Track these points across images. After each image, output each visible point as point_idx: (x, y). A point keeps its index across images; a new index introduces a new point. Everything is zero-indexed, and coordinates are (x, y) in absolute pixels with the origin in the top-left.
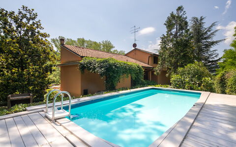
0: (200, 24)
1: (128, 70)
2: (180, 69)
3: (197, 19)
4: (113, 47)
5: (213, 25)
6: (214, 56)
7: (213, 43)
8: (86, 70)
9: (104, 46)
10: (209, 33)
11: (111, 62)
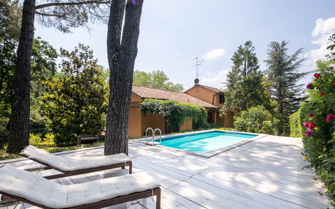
0: (282, 51)
1: (191, 112)
2: (244, 112)
3: (277, 44)
4: (166, 79)
5: (299, 51)
6: (301, 92)
7: (298, 76)
8: (148, 112)
9: (155, 78)
10: (293, 63)
11: (176, 105)
